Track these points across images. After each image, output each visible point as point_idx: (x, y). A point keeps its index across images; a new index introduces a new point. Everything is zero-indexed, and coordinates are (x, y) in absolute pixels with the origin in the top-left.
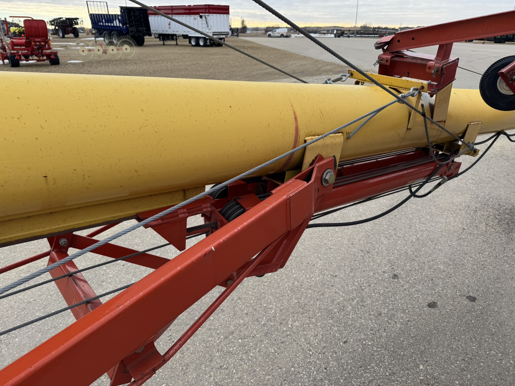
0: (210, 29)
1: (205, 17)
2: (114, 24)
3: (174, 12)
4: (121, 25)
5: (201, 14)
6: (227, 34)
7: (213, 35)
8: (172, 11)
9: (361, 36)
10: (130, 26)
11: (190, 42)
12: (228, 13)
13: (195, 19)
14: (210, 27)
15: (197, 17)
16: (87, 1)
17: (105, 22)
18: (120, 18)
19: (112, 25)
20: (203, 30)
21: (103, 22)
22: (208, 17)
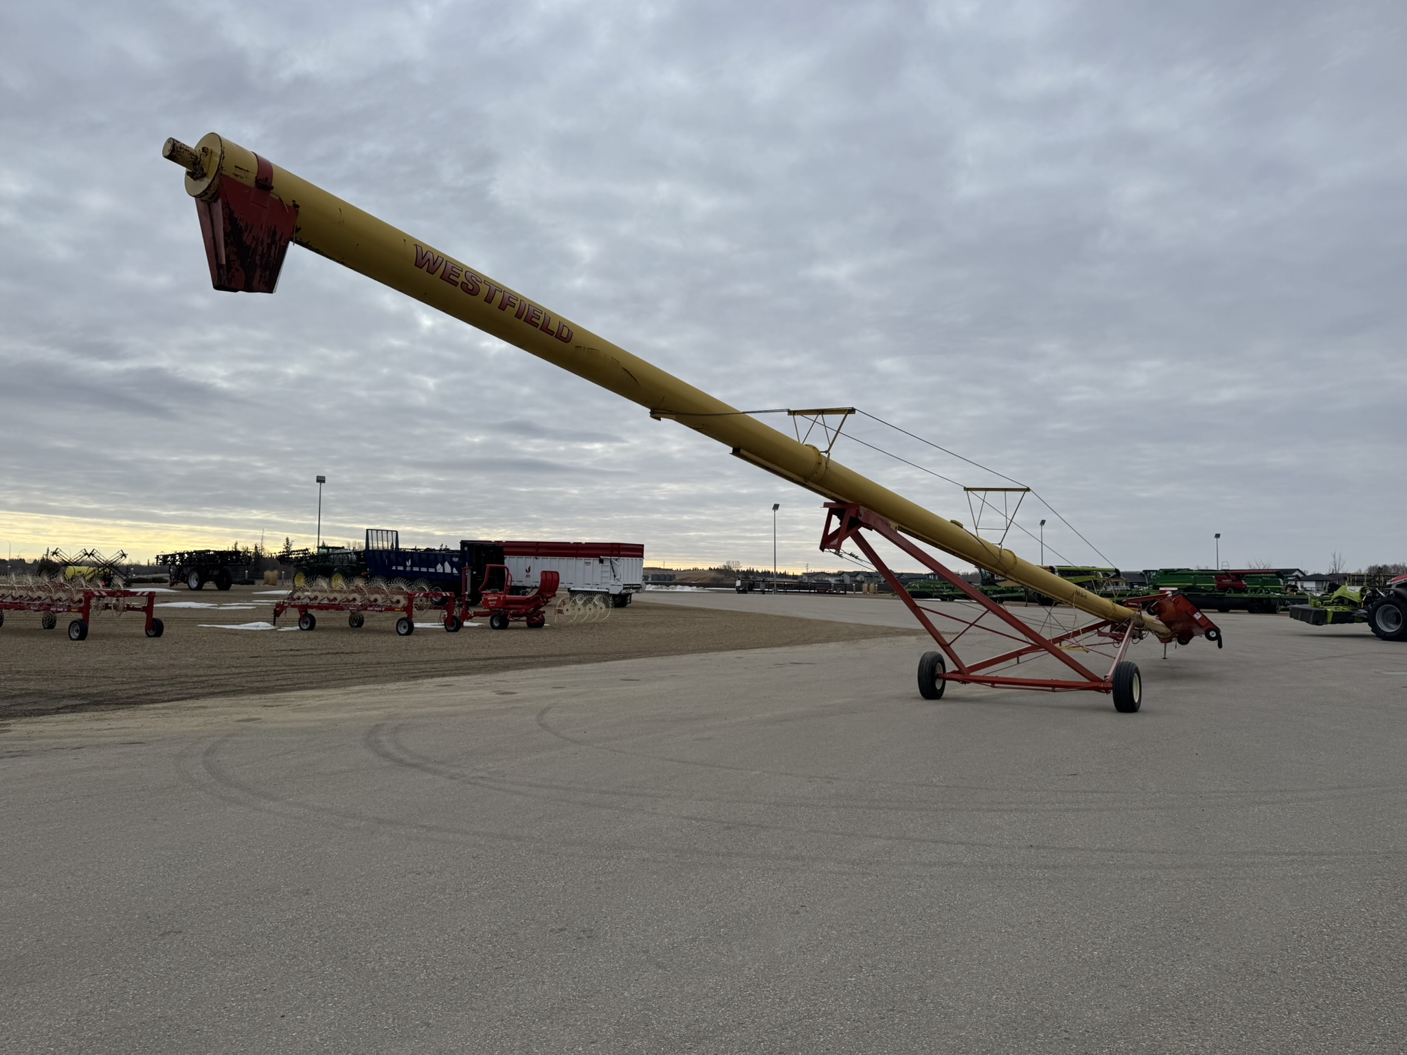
0: (618, 580)
1: (610, 562)
2: (436, 570)
3: (541, 551)
4: (455, 571)
5: (601, 557)
6: (638, 588)
7: (624, 588)
8: (537, 550)
9: (786, 592)
12: (642, 556)
13: (588, 564)
14: (618, 577)
15: (595, 562)
16: (367, 530)
17: (411, 566)
18: (456, 559)
19: (431, 570)
20: (603, 581)
21: (405, 566)
22: (616, 562)
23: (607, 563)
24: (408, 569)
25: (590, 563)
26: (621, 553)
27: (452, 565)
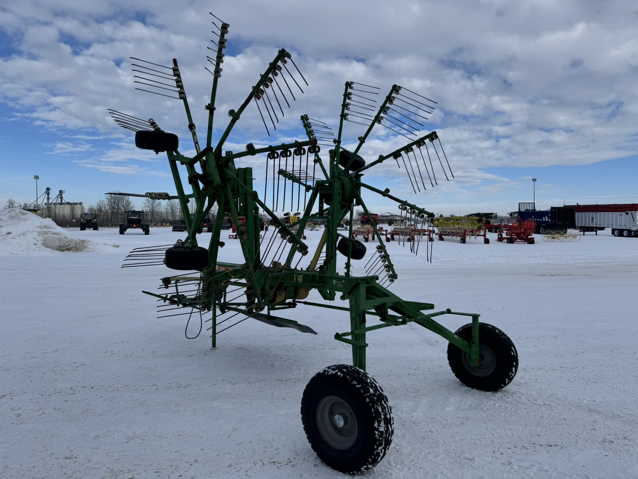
1: (632, 214)
2: (542, 220)
3: (598, 209)
4: (549, 220)
5: (627, 211)
10: (558, 221)
11: (613, 233)
13: (621, 215)
14: (636, 222)
15: (624, 213)
16: (519, 203)
17: (534, 218)
18: (549, 214)
19: (541, 220)
20: (628, 224)
21: (532, 218)
22: (635, 214)
23: (630, 215)
24: (533, 219)
27: (549, 217)
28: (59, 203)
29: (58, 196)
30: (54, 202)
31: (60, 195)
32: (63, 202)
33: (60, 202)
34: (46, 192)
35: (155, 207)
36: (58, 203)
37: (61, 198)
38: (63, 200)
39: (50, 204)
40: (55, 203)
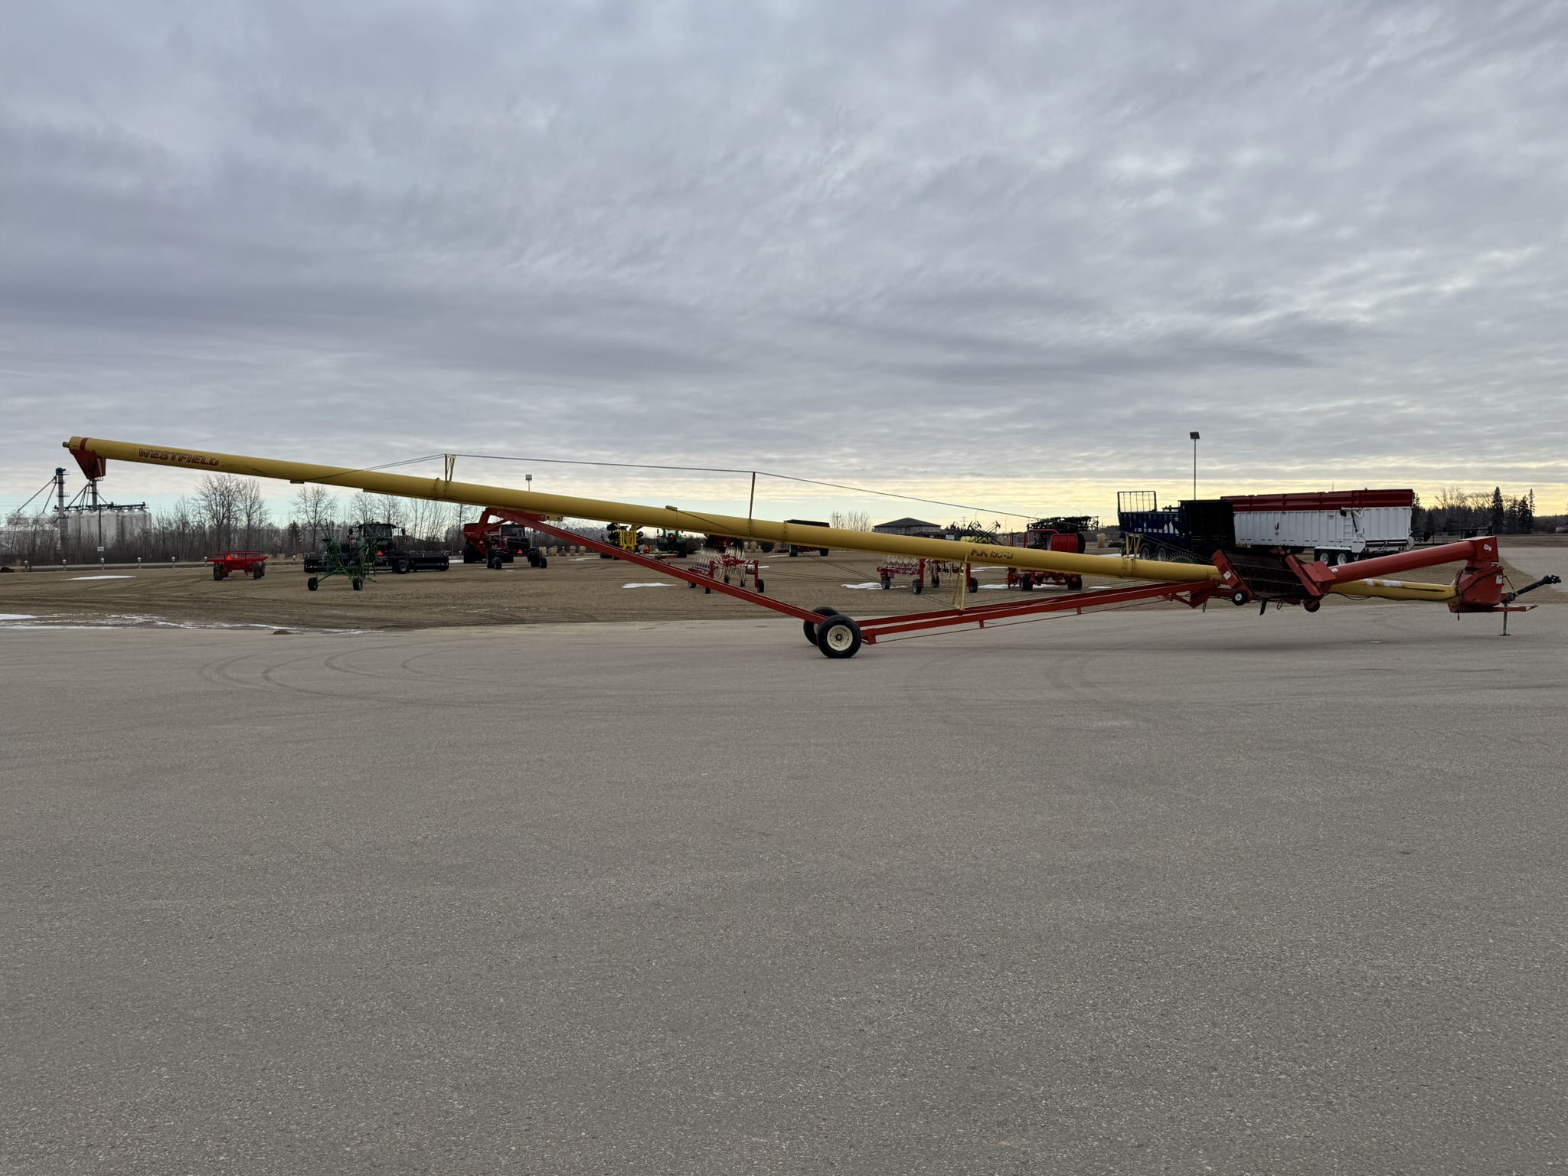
0: (1361, 536)
1: (1352, 514)
2: (1163, 531)
3: (1289, 504)
4: (1177, 532)
5: (1343, 508)
6: (1405, 545)
7: (1367, 546)
8: (1284, 503)
10: (1194, 534)
14: (1360, 532)
16: (1118, 493)
18: (1177, 519)
19: (1161, 531)
20: (1346, 538)
21: (1143, 528)
22: (1357, 514)
23: (1349, 515)
25: (1332, 516)
26: (1363, 502)
27: (1175, 525)
28: (90, 507)
29: (86, 488)
30: (76, 503)
31: (92, 486)
32: (100, 502)
33: (90, 503)
34: (55, 478)
35: (321, 512)
36: (86, 506)
37: (95, 493)
38: (99, 499)
39: (67, 508)
40: (80, 506)
